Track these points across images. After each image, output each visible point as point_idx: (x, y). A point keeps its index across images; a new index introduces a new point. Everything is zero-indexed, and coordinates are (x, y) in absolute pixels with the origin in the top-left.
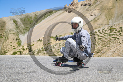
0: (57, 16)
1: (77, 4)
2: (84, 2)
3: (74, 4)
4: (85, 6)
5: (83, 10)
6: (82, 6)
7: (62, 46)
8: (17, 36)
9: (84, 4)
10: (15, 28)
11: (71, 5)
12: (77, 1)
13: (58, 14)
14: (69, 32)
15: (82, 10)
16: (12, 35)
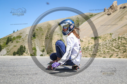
0: (97, 19)
1: (116, 7)
2: (123, 5)
3: (113, 7)
4: (124, 9)
5: (122, 12)
6: (121, 9)
7: (101, 46)
8: (61, 37)
9: (122, 7)
10: (60, 30)
11: (110, 8)
12: (116, 5)
13: (98, 17)
14: (108, 33)
15: (120, 12)
16: (57, 36)
